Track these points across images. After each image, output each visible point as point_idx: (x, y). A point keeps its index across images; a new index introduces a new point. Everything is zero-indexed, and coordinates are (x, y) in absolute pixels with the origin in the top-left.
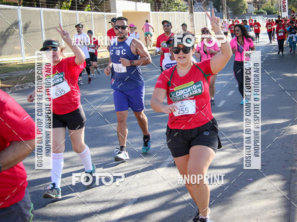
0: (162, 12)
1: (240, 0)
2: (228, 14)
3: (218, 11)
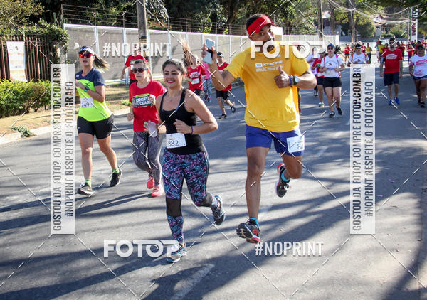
0: (293, 36)
1: (368, 24)
2: (356, 37)
3: (346, 34)
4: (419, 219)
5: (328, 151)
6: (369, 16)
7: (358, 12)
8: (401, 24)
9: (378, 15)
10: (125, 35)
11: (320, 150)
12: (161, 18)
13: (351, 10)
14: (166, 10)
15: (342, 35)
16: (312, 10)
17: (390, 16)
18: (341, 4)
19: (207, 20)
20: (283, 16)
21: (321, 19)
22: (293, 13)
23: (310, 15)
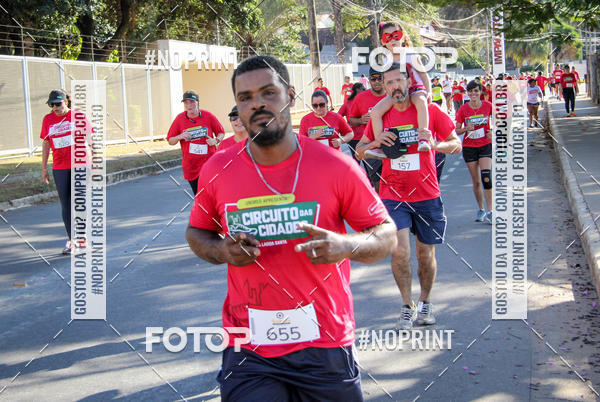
6: (411, 25)
7: (390, 16)
8: (474, 40)
9: (427, 23)
13: (374, 12)
16: (295, 12)
17: (451, 25)
19: (69, 29)
20: (235, 23)
21: (314, 30)
22: (258, 18)
23: (292, 21)
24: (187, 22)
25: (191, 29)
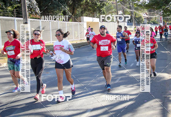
1: (141, 17)
2: (135, 24)
3: (131, 22)
4: (161, 112)
5: (121, 79)
6: (141, 13)
7: (136, 11)
8: (155, 17)
9: (145, 13)
10: (16, 22)
11: (117, 79)
12: (36, 13)
13: (132, 10)
14: (39, 9)
15: (128, 22)
16: (113, 10)
17: (150, 14)
18: (127, 8)
20: (99, 13)
22: (105, 11)
23: (113, 12)
24: (88, 12)
25: (89, 14)
